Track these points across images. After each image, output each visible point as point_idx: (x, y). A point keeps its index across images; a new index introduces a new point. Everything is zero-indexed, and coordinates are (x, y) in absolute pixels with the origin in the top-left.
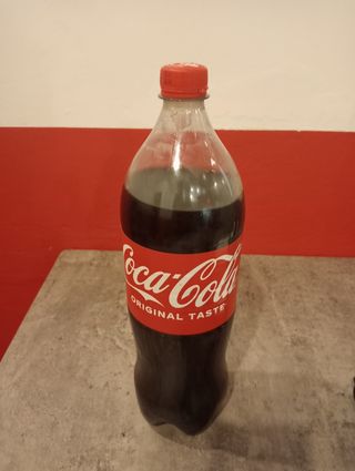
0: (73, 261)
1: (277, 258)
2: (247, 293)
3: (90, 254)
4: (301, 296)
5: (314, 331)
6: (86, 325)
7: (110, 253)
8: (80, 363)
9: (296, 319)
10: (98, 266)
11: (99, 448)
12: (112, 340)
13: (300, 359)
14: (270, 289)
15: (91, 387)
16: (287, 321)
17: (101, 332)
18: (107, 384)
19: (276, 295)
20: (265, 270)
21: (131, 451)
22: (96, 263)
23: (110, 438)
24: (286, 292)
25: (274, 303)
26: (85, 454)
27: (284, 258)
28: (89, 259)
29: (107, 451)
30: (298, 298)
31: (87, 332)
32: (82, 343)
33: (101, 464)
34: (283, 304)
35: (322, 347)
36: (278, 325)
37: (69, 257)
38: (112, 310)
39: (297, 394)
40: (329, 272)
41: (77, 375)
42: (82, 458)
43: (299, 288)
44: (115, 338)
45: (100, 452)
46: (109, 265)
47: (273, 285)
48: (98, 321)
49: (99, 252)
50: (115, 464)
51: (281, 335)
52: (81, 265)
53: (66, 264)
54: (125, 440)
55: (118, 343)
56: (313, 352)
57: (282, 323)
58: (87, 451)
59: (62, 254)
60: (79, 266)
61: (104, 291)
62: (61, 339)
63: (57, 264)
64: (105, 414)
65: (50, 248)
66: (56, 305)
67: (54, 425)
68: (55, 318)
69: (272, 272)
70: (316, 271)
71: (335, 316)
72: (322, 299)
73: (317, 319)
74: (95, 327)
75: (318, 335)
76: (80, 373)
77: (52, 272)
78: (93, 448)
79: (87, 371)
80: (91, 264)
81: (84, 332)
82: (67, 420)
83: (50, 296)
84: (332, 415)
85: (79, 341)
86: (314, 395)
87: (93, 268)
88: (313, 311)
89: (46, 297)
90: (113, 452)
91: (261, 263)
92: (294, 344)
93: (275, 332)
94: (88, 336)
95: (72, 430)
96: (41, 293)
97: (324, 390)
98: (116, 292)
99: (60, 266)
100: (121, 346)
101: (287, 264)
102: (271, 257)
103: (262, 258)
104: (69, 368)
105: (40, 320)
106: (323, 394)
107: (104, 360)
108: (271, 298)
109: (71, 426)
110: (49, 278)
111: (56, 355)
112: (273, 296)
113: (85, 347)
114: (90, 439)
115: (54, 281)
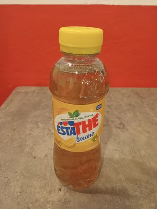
0: (23, 91)
1: (143, 89)
2: (130, 105)
3: (33, 88)
6: (31, 122)
8: (28, 143)
10: (39, 93)
11: (42, 200)
12: (49, 130)
14: (143, 102)
15: (35, 158)
17: (40, 125)
18: (46, 156)
19: (147, 104)
20: (137, 94)
21: (67, 202)
22: (37, 92)
23: (50, 192)
24: (153, 104)
25: (147, 109)
26: (31, 205)
27: (147, 88)
28: (33, 90)
29: (48, 202)
31: (32, 126)
32: (28, 132)
34: (153, 109)
36: (153, 120)
37: (21, 89)
38: (47, 114)
41: (25, 150)
44: (50, 128)
45: (43, 203)
46: (44, 93)
47: (144, 101)
48: (39, 120)
49: (38, 88)
52: (29, 92)
53: (19, 93)
54: (61, 193)
57: (155, 119)
58: (32, 203)
59: (17, 88)
60: (27, 94)
61: (43, 105)
62: (14, 130)
63: (14, 92)
64: (46, 175)
65: (10, 86)
66: (12, 112)
68: (12, 119)
69: (141, 95)
74: (37, 123)
76: (28, 149)
78: (37, 200)
79: (31, 148)
80: (34, 92)
81: (29, 126)
82: (17, 181)
83: (8, 108)
85: (26, 131)
87: (35, 94)
89: (6, 108)
91: (134, 91)
93: (152, 123)
95: (21, 187)
98: (50, 105)
101: (149, 91)
102: (139, 88)
103: (134, 88)
104: (20, 147)
105: (1, 120)
107: (44, 141)
109: (20, 185)
110: (9, 99)
111: (11, 139)
112: (146, 106)
113: (30, 134)
114: (35, 193)
115: (11, 101)
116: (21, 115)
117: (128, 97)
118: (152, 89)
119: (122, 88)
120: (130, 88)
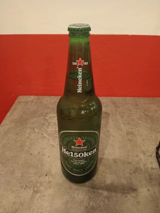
0: (24, 100)
1: (120, 98)
2: (106, 113)
3: (32, 97)
4: (131, 114)
5: (137, 129)
6: (30, 128)
7: (41, 97)
8: (27, 144)
9: (129, 124)
10: (36, 102)
11: (34, 181)
12: (42, 134)
13: (130, 141)
14: (116, 111)
15: (31, 154)
16: (124, 124)
17: (36, 130)
18: (39, 153)
19: (119, 113)
20: (114, 103)
21: (50, 182)
22: (34, 101)
23: (40, 177)
24: (124, 113)
25: (118, 117)
26: (27, 184)
27: (123, 98)
28: (31, 100)
29: (38, 183)
30: (130, 115)
31: (30, 130)
32: (27, 135)
33: (35, 189)
34: (122, 117)
35: (141, 135)
36: (120, 126)
37: (22, 99)
38: (42, 121)
39: (129, 156)
40: (144, 104)
41: (25, 149)
42: (26, 186)
43: (130, 110)
44: (43, 133)
45: (35, 183)
46: (41, 102)
47: (118, 109)
48: (35, 126)
49: (36, 97)
50: (42, 188)
51: (121, 130)
52: (28, 102)
53: (21, 102)
54: (47, 177)
55: (45, 135)
56: (136, 138)
57: (122, 125)
58: (28, 183)
59: (18, 98)
60: (26, 103)
61: (38, 113)
62: (17, 134)
63: (16, 102)
64: (38, 166)
65: (13, 95)
66: (16, 119)
67: (13, 172)
68: (15, 125)
69: (117, 104)
70: (138, 103)
71: (147, 122)
72: (141, 115)
73: (138, 124)
74: (34, 129)
75: (139, 130)
77: (14, 105)
78: (31, 181)
79: (29, 148)
80: (32, 102)
81: (28, 131)
82: (19, 170)
83: (12, 116)
84: (146, 165)
85: (26, 135)
86: (137, 156)
87: (33, 103)
88: (137, 120)
89: (11, 116)
90: (41, 183)
91: (112, 100)
92: (127, 134)
93: (119, 129)
94: (31, 132)
95: (22, 173)
96: (8, 114)
97: (142, 154)
98: (44, 114)
99: (18, 103)
100: (46, 136)
101: (125, 101)
102: (117, 98)
103: (113, 98)
104: (21, 147)
105: (8, 126)
106: (141, 156)
107: (38, 143)
108: (117, 115)
109: (21, 172)
110: (13, 108)
111: (15, 141)
112: (118, 114)
113: (29, 137)
114: (30, 177)
115: (15, 109)
116: (22, 122)
117: (106, 106)
118: (128, 98)
119: (103, 97)
120: (109, 98)
